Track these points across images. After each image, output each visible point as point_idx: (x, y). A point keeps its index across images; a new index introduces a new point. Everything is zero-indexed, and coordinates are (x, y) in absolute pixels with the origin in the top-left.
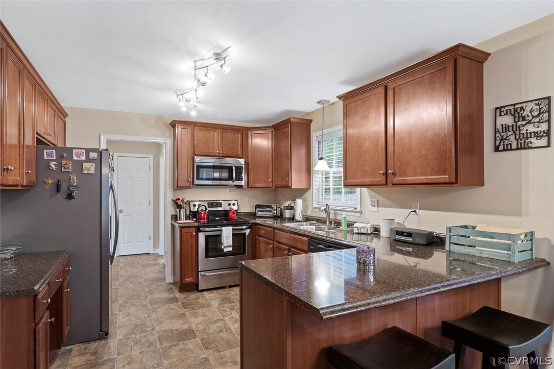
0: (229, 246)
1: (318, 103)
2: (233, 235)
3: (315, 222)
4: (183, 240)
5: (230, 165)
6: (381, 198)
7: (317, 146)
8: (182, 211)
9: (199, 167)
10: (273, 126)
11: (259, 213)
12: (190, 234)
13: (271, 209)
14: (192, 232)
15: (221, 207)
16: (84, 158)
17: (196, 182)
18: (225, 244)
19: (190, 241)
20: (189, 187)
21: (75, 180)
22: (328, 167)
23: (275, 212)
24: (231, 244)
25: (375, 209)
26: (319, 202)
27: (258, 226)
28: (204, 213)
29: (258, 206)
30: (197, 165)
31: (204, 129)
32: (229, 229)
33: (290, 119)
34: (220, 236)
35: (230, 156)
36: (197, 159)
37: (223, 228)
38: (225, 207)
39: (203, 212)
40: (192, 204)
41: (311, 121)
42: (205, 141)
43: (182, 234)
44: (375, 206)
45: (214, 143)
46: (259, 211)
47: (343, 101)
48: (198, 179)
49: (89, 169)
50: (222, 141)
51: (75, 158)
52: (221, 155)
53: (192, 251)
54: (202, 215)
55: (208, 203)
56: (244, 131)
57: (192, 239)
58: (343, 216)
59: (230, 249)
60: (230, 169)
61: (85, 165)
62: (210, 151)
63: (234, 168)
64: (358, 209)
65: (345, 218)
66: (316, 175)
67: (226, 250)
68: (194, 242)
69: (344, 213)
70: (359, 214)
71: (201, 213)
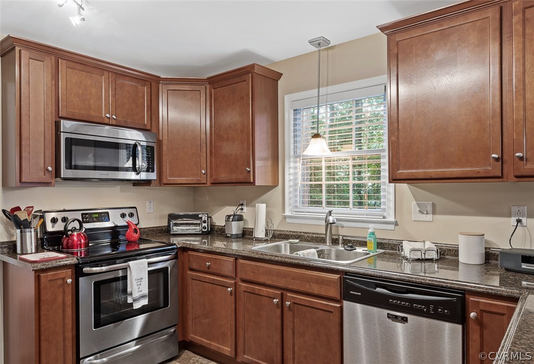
0: (143, 297)
1: (311, 42)
2: (149, 274)
3: (297, 241)
4: (43, 298)
5: (133, 142)
6: (439, 201)
7: (292, 117)
9: (70, 142)
10: (208, 78)
11: (175, 228)
12: (60, 282)
13: (198, 222)
14: (63, 279)
15: (109, 220)
17: (65, 173)
18: (136, 295)
19: (60, 299)
20: (47, 184)
22: (329, 151)
23: (206, 225)
24: (145, 291)
25: (429, 217)
26: (296, 207)
27: (190, 253)
28: (79, 235)
29: (172, 217)
30: (67, 139)
31: (79, 67)
32: (142, 264)
33: (253, 66)
34: (125, 278)
36: (66, 125)
37: (131, 263)
38: (116, 220)
39: (75, 233)
40: (49, 217)
41: (280, 75)
42: (81, 92)
43: (42, 286)
44: (427, 213)
45: (100, 98)
46: (176, 225)
47: (387, 35)
48: (70, 166)
50: (114, 95)
52: (114, 123)
53: (64, 319)
54: (75, 238)
55: (82, 214)
56: (153, 84)
57: (64, 292)
58: (370, 230)
59: (145, 302)
62: (92, 113)
63: (139, 148)
64: (392, 219)
65: (373, 233)
66: (292, 165)
67: (136, 305)
68: (69, 299)
69: (371, 226)
70: (392, 227)
71: (72, 235)
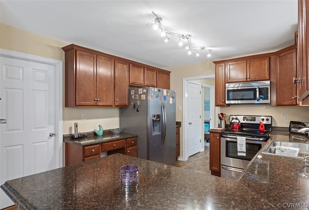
0: (243, 152)
2: (247, 143)
5: (256, 87)
8: (222, 122)
9: (228, 91)
11: (293, 129)
13: (304, 127)
15: (255, 121)
16: (142, 93)
17: (227, 102)
18: (240, 150)
19: (216, 143)
21: (139, 103)
24: (245, 150)
29: (293, 123)
32: (243, 138)
34: (236, 143)
35: (257, 80)
36: (227, 85)
37: (238, 137)
48: (228, 99)
49: (143, 98)
51: (139, 93)
52: (248, 80)
54: (235, 126)
55: (243, 117)
57: (217, 141)
59: (244, 154)
60: (254, 90)
61: (142, 96)
63: (257, 90)
67: (239, 154)
68: (218, 144)
